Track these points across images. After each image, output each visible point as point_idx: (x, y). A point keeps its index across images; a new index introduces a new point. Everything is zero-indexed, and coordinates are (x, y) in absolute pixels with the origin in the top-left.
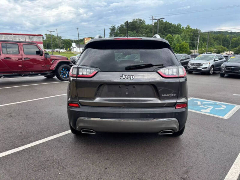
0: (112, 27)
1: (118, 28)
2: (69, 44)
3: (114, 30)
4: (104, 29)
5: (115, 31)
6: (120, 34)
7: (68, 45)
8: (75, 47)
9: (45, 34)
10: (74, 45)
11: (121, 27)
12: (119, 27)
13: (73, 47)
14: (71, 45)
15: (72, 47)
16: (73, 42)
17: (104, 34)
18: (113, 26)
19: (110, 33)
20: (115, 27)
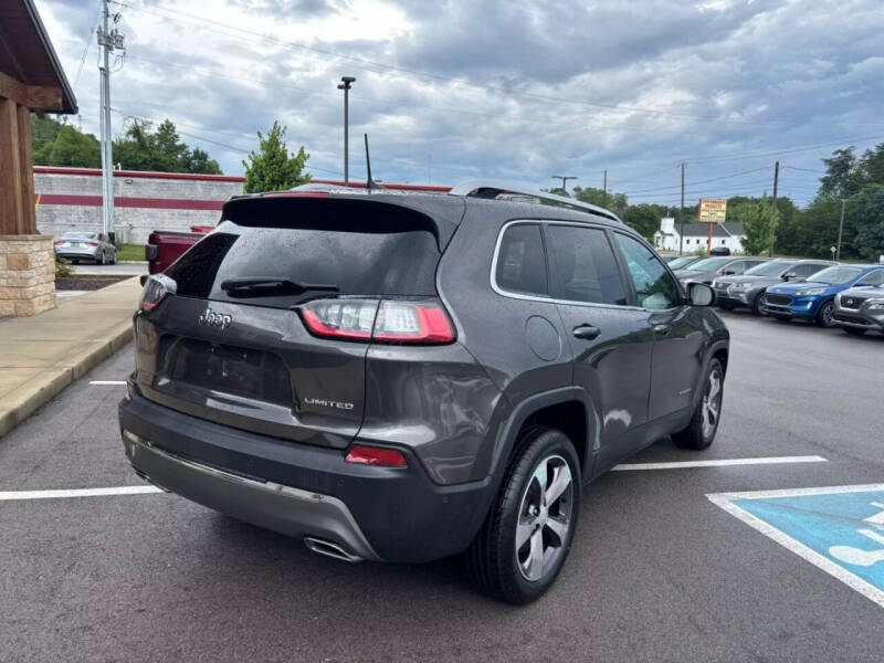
0: (839, 154)
1: (867, 158)
2: (650, 223)
3: (847, 167)
4: (777, 164)
5: (851, 172)
6: (870, 181)
7: (646, 225)
8: (671, 235)
9: (575, 190)
10: (668, 224)
11: (880, 154)
12: (870, 153)
13: (662, 233)
14: (658, 226)
15: (658, 234)
16: (665, 216)
17: (775, 184)
18: (844, 153)
19: (824, 180)
20: (853, 153)
